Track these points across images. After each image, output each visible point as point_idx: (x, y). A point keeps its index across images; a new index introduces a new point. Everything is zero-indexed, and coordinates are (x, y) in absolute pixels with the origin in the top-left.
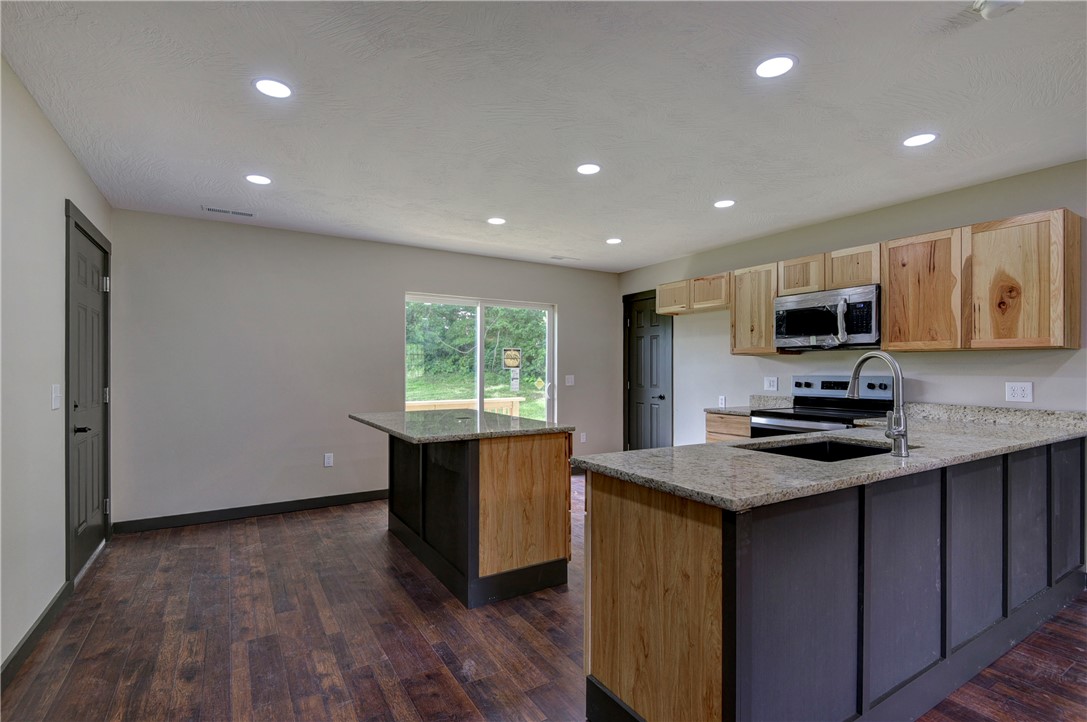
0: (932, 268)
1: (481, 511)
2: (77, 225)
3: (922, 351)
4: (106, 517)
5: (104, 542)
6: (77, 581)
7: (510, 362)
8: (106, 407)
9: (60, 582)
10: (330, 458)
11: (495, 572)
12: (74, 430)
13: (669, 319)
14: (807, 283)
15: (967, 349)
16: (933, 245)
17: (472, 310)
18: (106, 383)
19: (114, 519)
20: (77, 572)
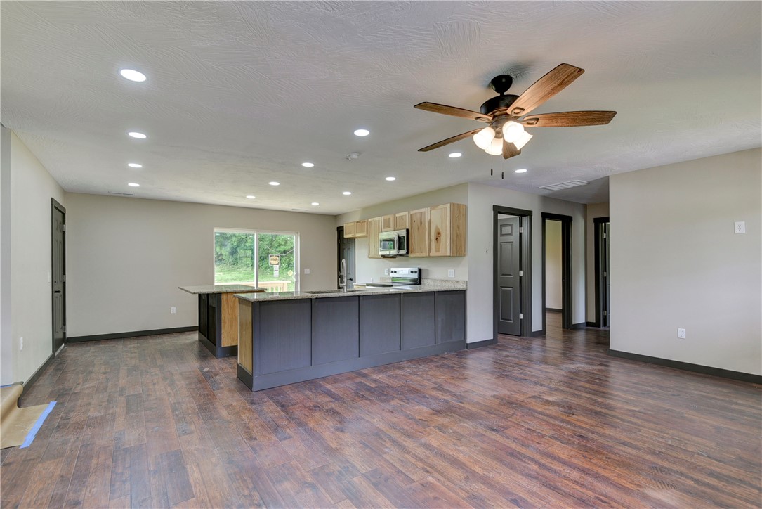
0: (421, 223)
1: (222, 321)
2: (55, 207)
3: (419, 257)
4: (64, 334)
5: (63, 345)
6: (56, 354)
7: (273, 262)
8: (64, 283)
9: (50, 353)
10: (174, 310)
11: (229, 345)
12: (54, 292)
13: (353, 240)
14: (390, 227)
15: (429, 257)
16: (421, 213)
17: (253, 235)
18: (64, 273)
19: (67, 336)
20: (56, 351)
